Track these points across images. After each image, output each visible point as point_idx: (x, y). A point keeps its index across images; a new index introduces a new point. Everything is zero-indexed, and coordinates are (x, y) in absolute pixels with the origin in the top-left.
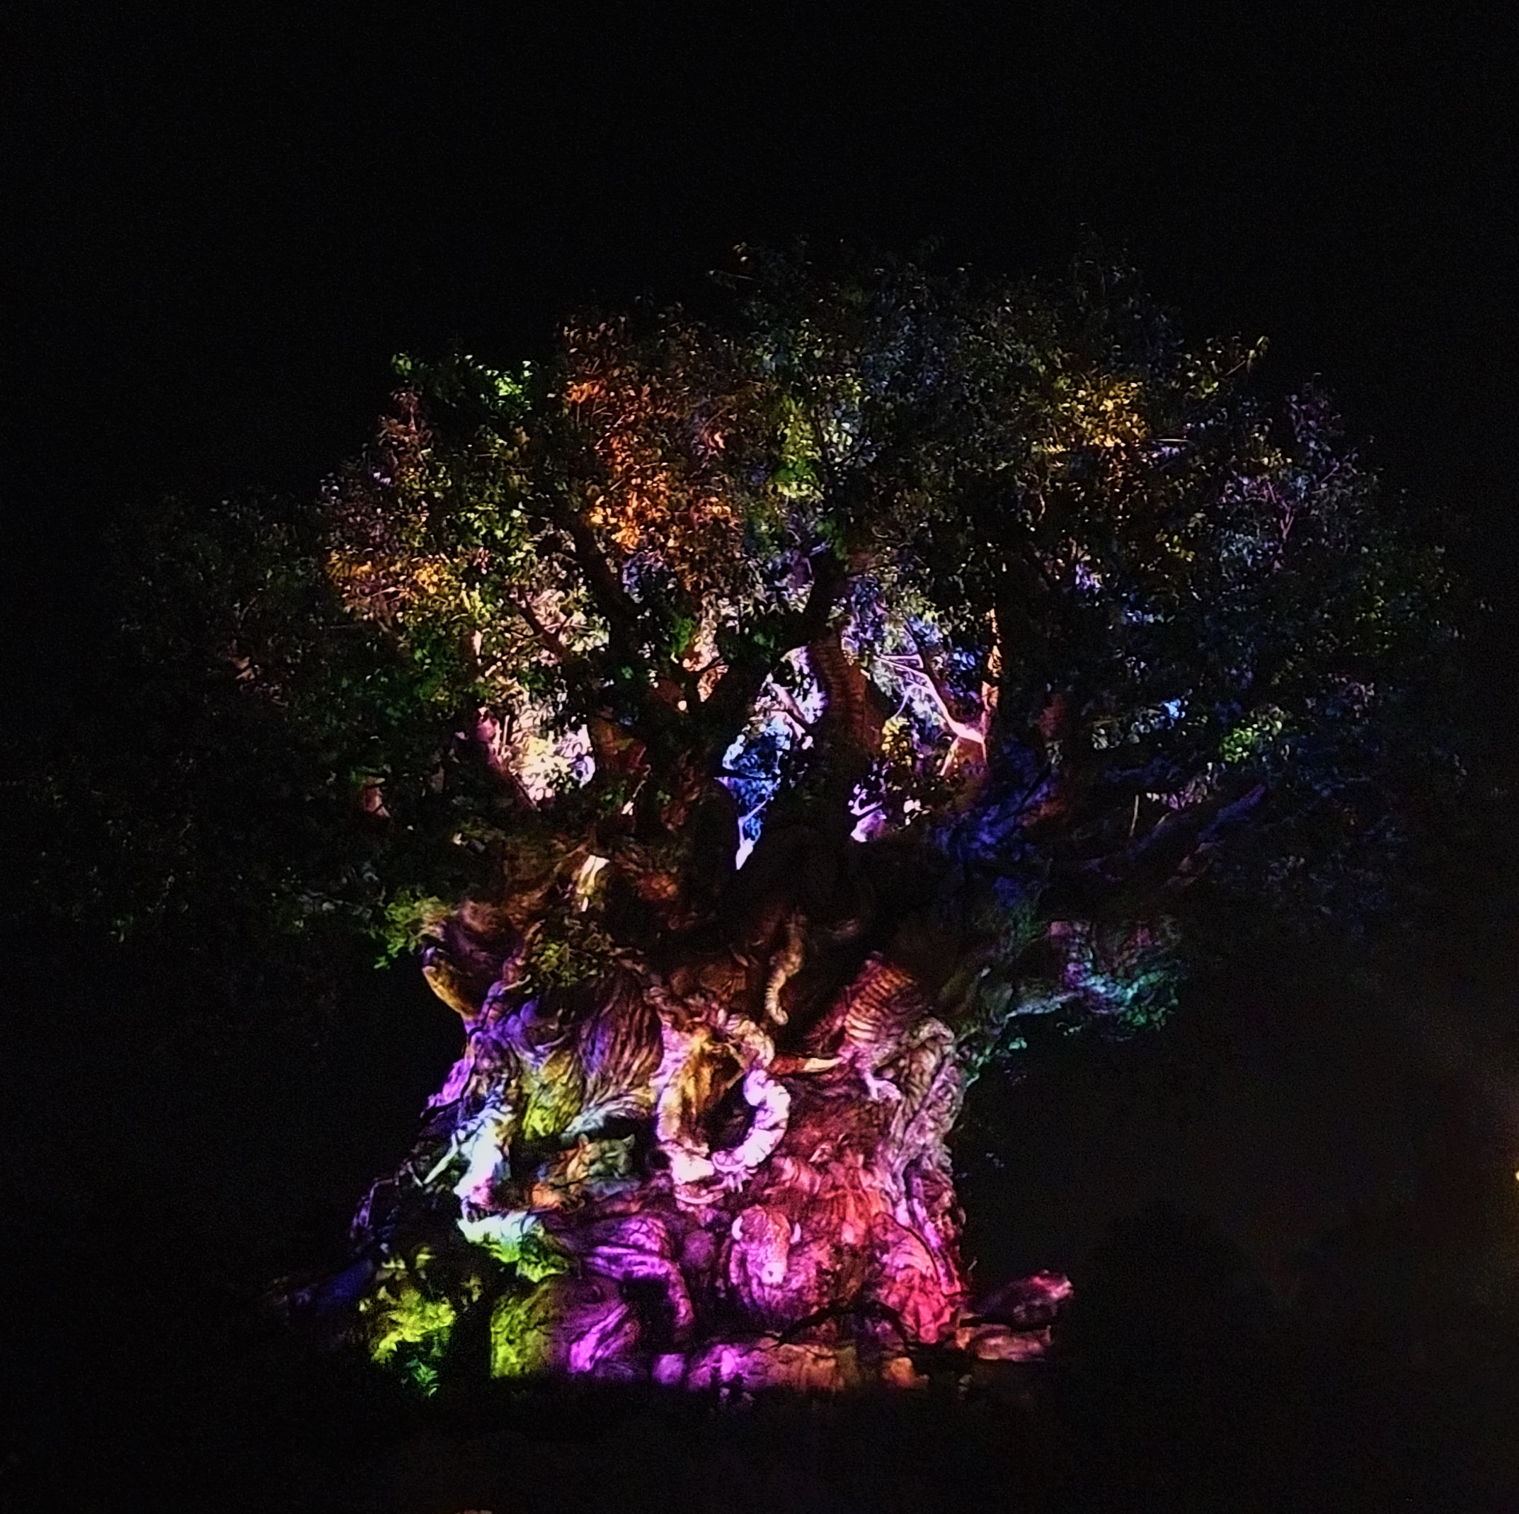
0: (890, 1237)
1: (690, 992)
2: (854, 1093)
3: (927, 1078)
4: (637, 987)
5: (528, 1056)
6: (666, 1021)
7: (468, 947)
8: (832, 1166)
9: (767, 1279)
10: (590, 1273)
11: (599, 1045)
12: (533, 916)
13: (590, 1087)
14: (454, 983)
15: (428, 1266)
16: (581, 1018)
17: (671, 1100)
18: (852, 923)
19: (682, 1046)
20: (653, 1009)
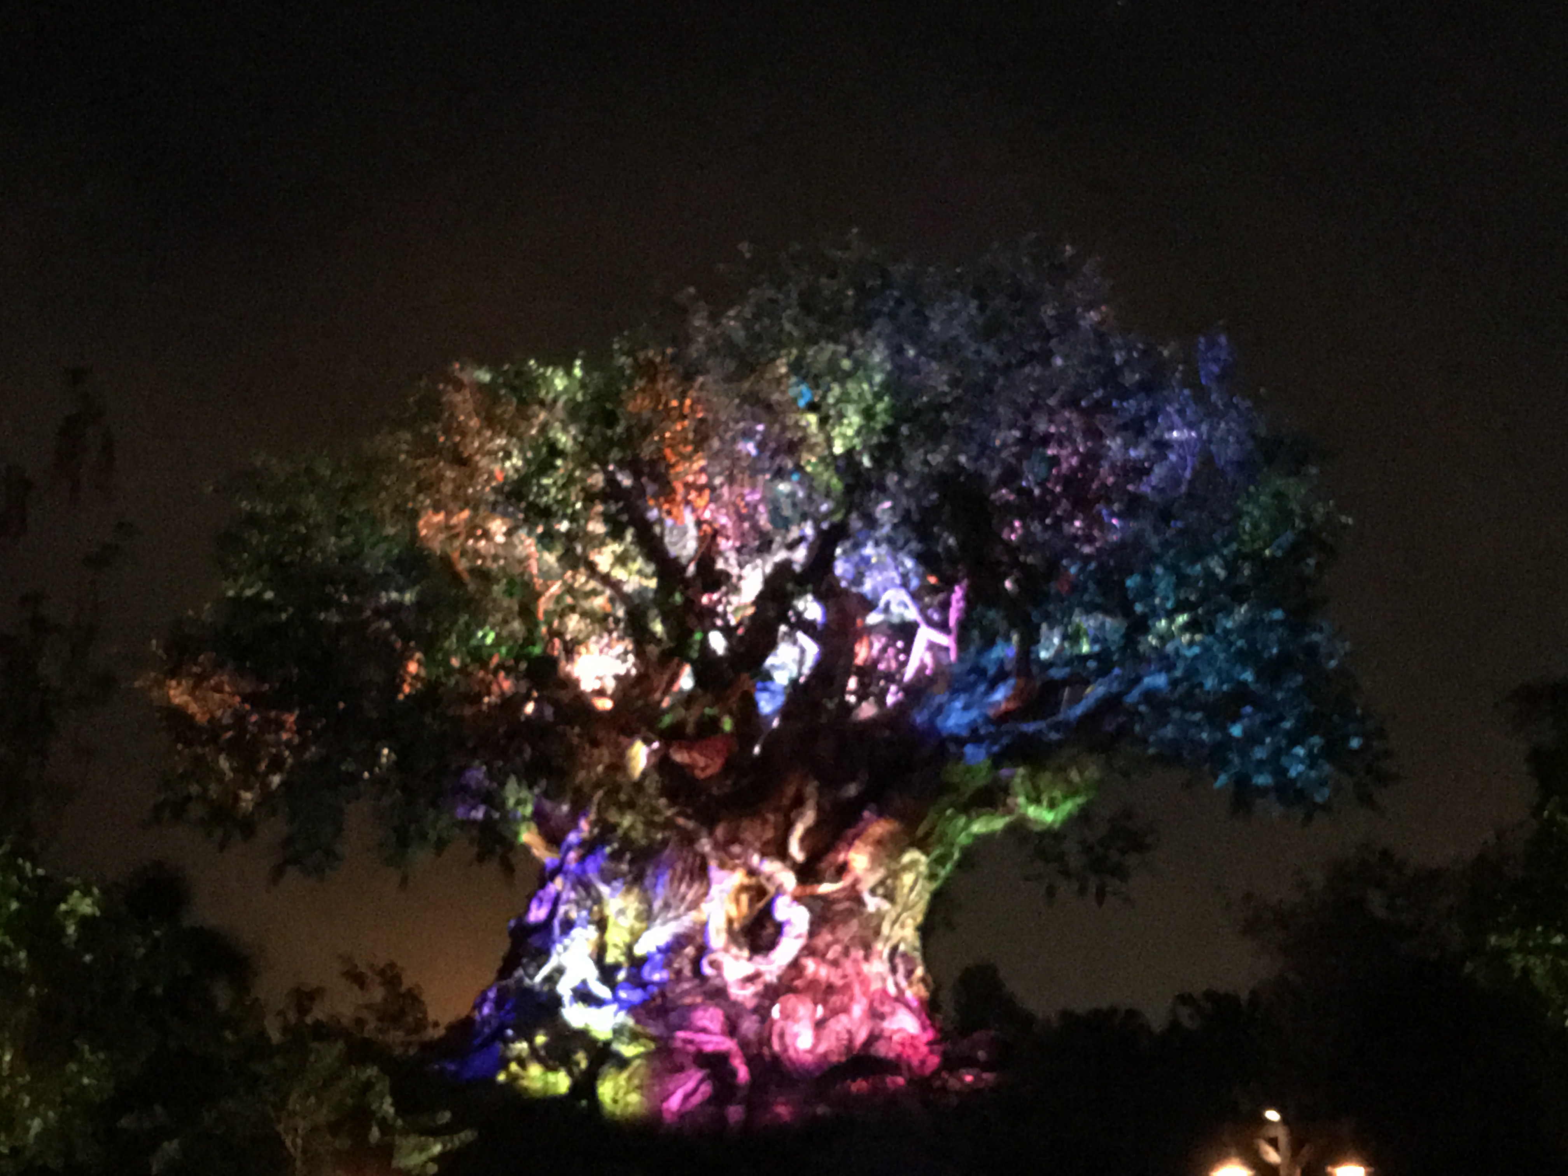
0: (885, 1008)
1: (731, 841)
2: (855, 907)
3: (906, 891)
5: (606, 889)
6: (713, 863)
8: (842, 961)
9: (799, 1047)
10: (672, 1051)
11: (662, 881)
13: (655, 912)
16: (647, 861)
17: (718, 920)
18: (854, 786)
19: (726, 880)
20: (703, 854)
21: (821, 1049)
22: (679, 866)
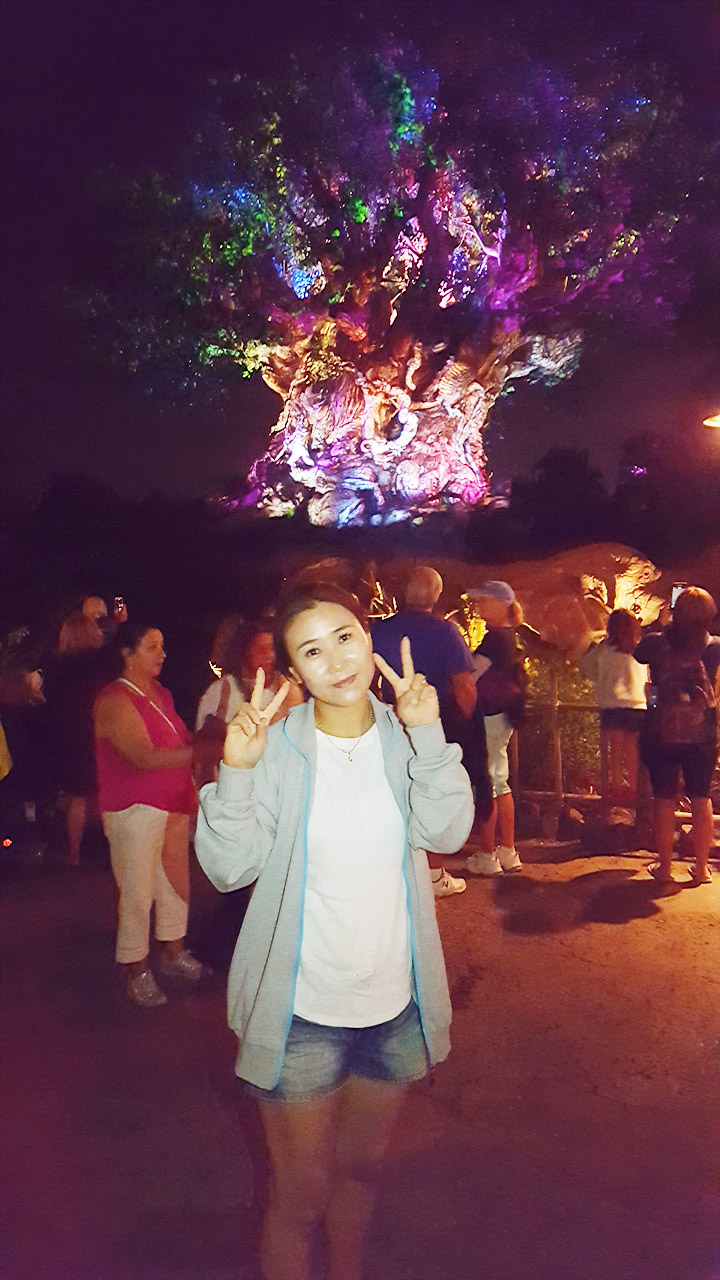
0: (458, 468)
2: (443, 415)
3: (472, 407)
4: (353, 378)
6: (366, 391)
7: (280, 365)
8: (435, 443)
9: (411, 487)
10: (344, 489)
11: (339, 403)
12: (306, 351)
14: (276, 380)
15: (282, 490)
16: (331, 392)
17: (370, 425)
18: (441, 344)
19: (373, 401)
20: (360, 387)
21: (422, 488)
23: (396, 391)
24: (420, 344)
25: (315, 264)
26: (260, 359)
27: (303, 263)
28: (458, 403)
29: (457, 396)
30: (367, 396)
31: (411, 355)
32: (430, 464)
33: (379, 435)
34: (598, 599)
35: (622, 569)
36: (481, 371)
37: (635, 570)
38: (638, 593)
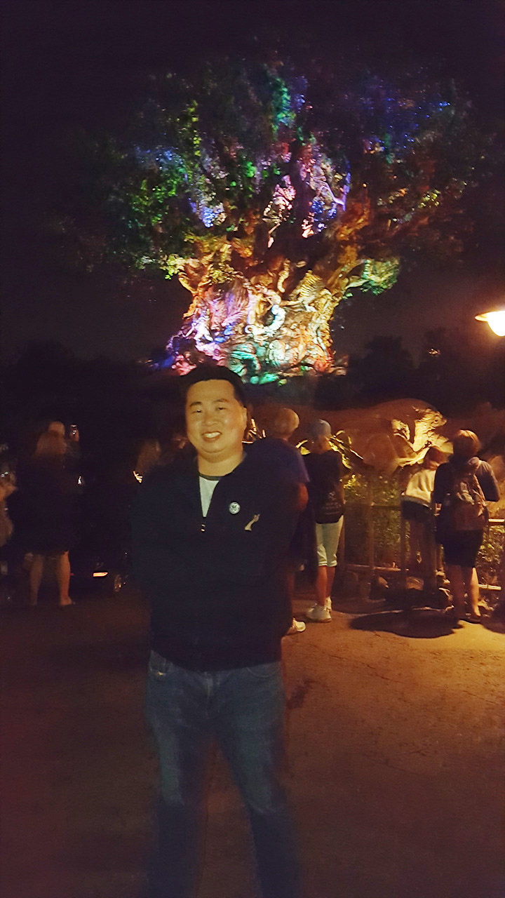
0: (312, 347)
1: (257, 284)
2: (302, 310)
3: (323, 306)
4: (241, 282)
5: (211, 303)
6: (250, 292)
7: (192, 272)
8: (297, 329)
9: (279, 358)
10: (232, 358)
11: (231, 299)
12: (210, 263)
13: (229, 311)
14: (189, 282)
15: (189, 357)
16: (226, 292)
17: (252, 314)
18: (303, 262)
19: (255, 299)
20: (246, 288)
21: (287, 359)
22: (238, 294)
23: (271, 293)
24: (288, 261)
25: (218, 204)
26: (178, 267)
27: (210, 203)
28: (313, 302)
29: (313, 298)
30: (250, 296)
31: (282, 269)
32: (293, 343)
33: (259, 323)
34: (403, 437)
35: (420, 417)
36: (329, 281)
37: (428, 418)
38: (430, 434)
